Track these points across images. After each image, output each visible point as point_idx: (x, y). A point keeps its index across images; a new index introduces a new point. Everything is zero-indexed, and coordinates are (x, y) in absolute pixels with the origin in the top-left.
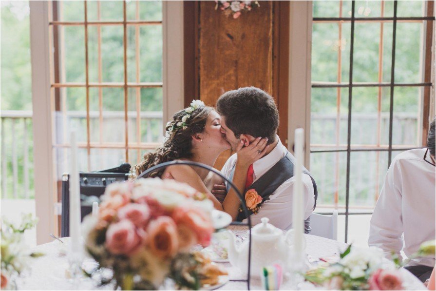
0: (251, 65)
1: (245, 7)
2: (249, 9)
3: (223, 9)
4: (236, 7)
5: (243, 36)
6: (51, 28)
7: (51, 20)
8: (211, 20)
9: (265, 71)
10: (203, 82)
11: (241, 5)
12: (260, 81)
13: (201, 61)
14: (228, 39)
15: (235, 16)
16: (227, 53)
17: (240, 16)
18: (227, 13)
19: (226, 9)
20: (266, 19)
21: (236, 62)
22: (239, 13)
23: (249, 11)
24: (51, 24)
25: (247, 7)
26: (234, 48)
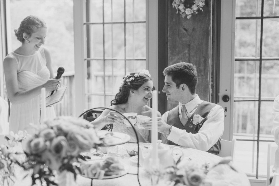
0: (198, 47)
1: (194, 12)
2: (197, 13)
3: (181, 13)
4: (188, 12)
5: (194, 30)
6: (85, 26)
7: (85, 21)
8: (174, 20)
9: (207, 51)
10: (169, 57)
11: (191, 10)
12: (204, 57)
13: (168, 45)
14: (184, 31)
15: (188, 17)
16: (184, 39)
17: (191, 17)
18: (183, 16)
19: (183, 13)
20: (207, 19)
21: (189, 45)
22: (190, 16)
23: (196, 14)
24: (84, 24)
25: (195, 12)
26: (188, 37)
